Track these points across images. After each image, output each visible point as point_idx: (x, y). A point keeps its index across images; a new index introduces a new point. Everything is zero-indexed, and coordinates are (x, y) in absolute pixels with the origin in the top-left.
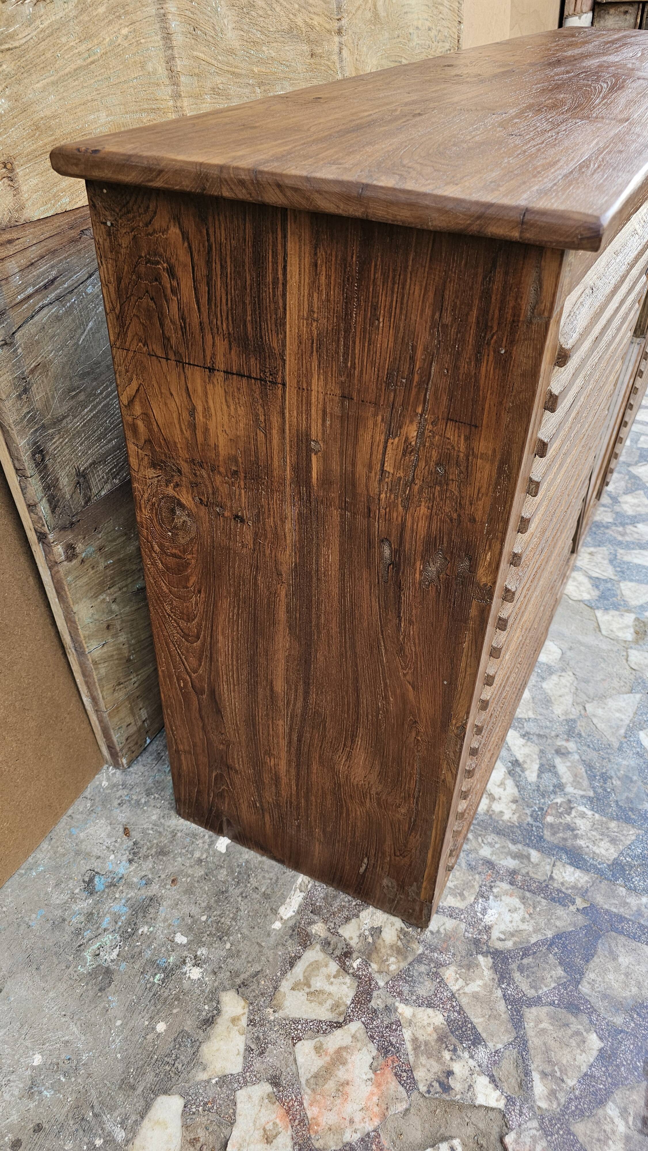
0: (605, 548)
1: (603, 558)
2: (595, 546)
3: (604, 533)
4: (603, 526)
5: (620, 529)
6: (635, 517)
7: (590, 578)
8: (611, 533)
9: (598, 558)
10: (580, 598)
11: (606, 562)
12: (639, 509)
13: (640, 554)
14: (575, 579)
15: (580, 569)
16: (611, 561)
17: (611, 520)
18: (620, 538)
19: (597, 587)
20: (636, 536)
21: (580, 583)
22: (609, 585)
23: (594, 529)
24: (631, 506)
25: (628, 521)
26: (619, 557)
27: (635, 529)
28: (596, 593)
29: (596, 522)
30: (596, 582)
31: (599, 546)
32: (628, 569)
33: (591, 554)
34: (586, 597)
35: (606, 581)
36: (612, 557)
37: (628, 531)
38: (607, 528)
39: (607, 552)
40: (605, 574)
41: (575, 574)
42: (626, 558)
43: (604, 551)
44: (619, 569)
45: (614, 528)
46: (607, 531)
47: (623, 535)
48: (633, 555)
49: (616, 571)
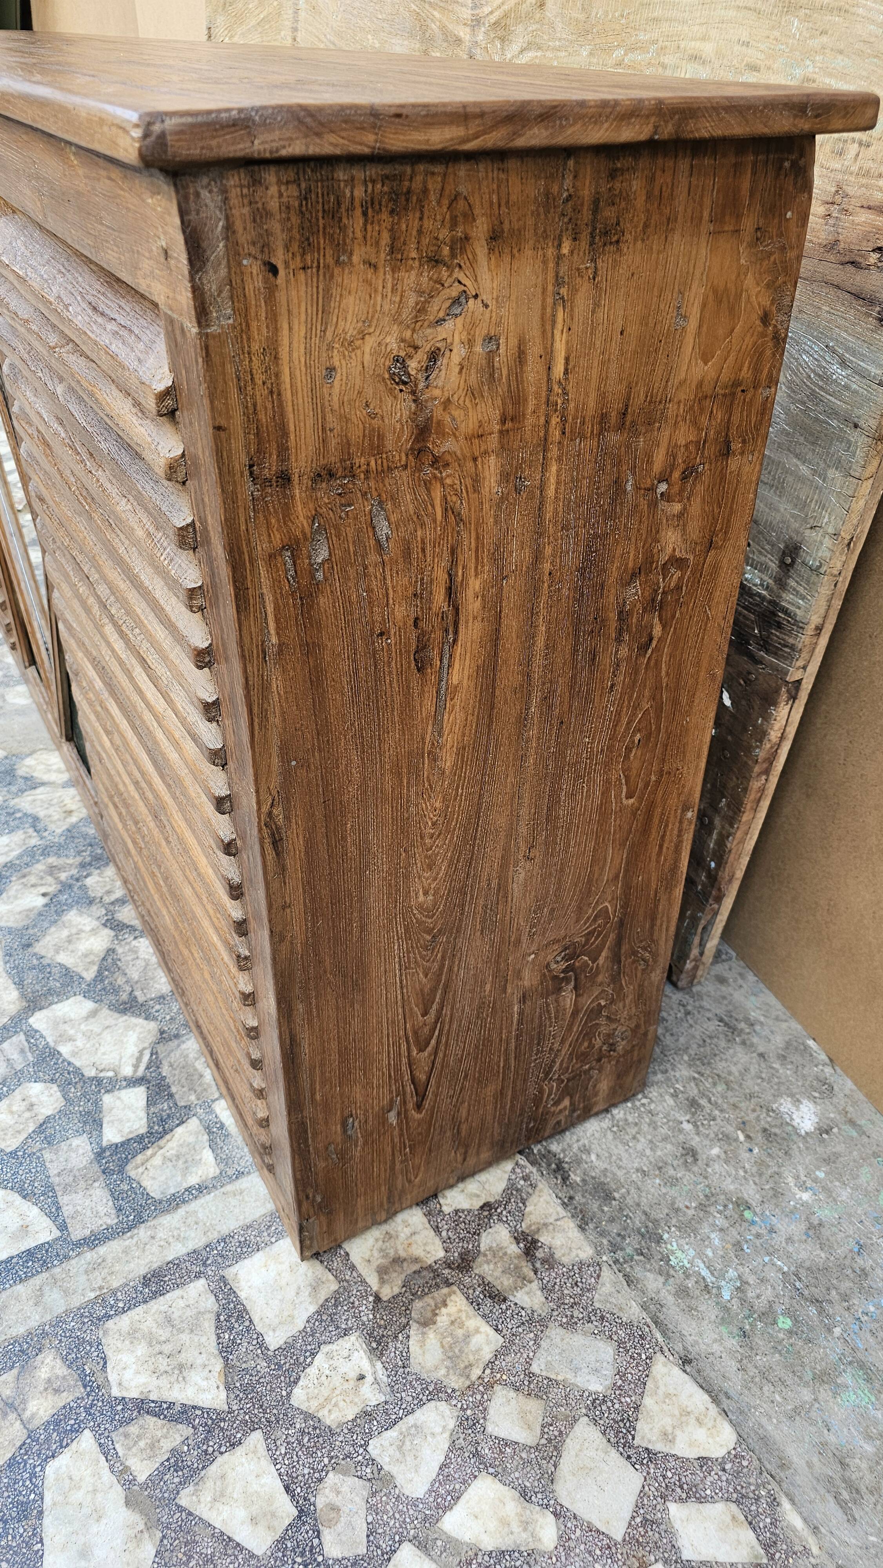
0: (59, 831)
1: (50, 816)
2: (74, 826)
3: (79, 853)
4: (90, 864)
5: (63, 876)
6: (59, 913)
7: (43, 784)
8: (70, 861)
9: (56, 813)
10: (35, 756)
11: (41, 814)
12: (65, 933)
13: (6, 853)
14: (59, 771)
15: (65, 785)
16: (36, 819)
17: (89, 881)
18: (52, 860)
19: (26, 779)
20: (33, 879)
21: (49, 771)
22: (14, 789)
23: (99, 851)
24: (82, 931)
25: (63, 898)
26: (31, 830)
27: (43, 890)
28: (21, 771)
29: (107, 864)
30: (32, 783)
31: (69, 830)
32: (6, 822)
33: (70, 813)
34: (29, 761)
35: (22, 791)
36: (40, 826)
37: (50, 879)
38: (83, 865)
39: (52, 827)
40: (30, 798)
41: (65, 777)
42: (18, 836)
43: (58, 828)
44: (18, 815)
45: (74, 872)
46: (79, 859)
47: (52, 870)
48: (13, 845)
49: (19, 811)
